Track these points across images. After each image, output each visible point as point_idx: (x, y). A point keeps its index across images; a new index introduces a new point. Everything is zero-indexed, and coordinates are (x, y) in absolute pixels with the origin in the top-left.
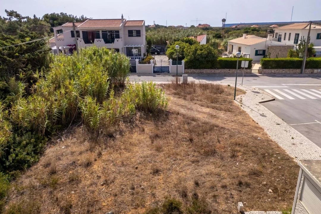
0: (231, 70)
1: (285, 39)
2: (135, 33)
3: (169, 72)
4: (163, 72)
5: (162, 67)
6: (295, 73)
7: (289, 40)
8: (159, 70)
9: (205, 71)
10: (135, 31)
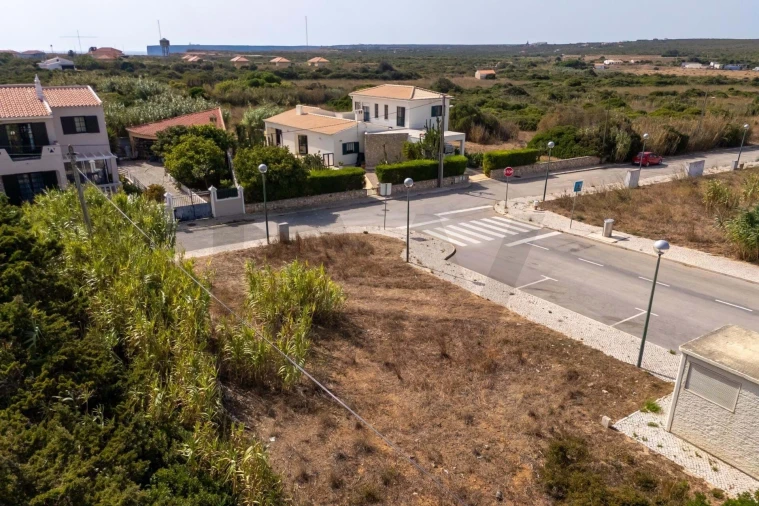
0: (333, 194)
1: (377, 116)
2: (83, 124)
3: (211, 216)
4: (199, 217)
5: (193, 206)
6: (430, 188)
7: (386, 118)
8: (187, 214)
9: (287, 203)
10: (82, 120)
